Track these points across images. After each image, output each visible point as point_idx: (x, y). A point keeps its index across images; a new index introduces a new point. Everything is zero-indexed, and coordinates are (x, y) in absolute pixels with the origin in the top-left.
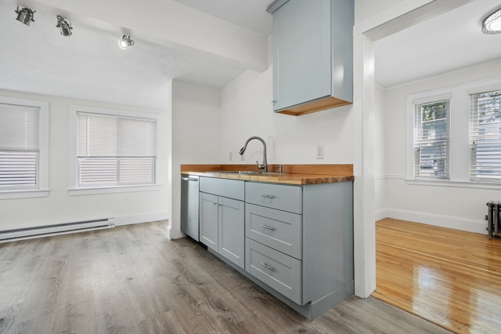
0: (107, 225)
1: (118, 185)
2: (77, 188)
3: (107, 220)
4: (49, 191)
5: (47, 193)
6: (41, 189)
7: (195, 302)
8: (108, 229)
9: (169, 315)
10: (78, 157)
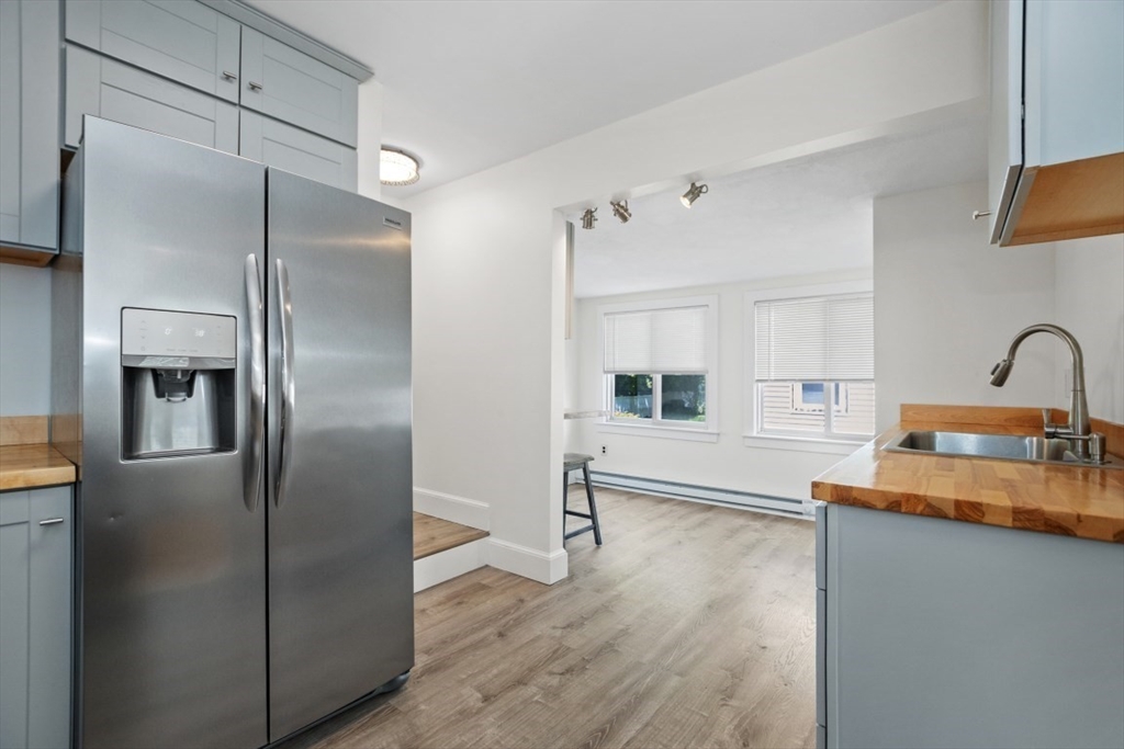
0: (801, 514)
1: (827, 437)
2: (755, 434)
3: (800, 502)
4: (718, 434)
5: (715, 437)
6: (709, 431)
7: (731, 697)
8: (800, 520)
9: (674, 681)
10: (758, 381)
